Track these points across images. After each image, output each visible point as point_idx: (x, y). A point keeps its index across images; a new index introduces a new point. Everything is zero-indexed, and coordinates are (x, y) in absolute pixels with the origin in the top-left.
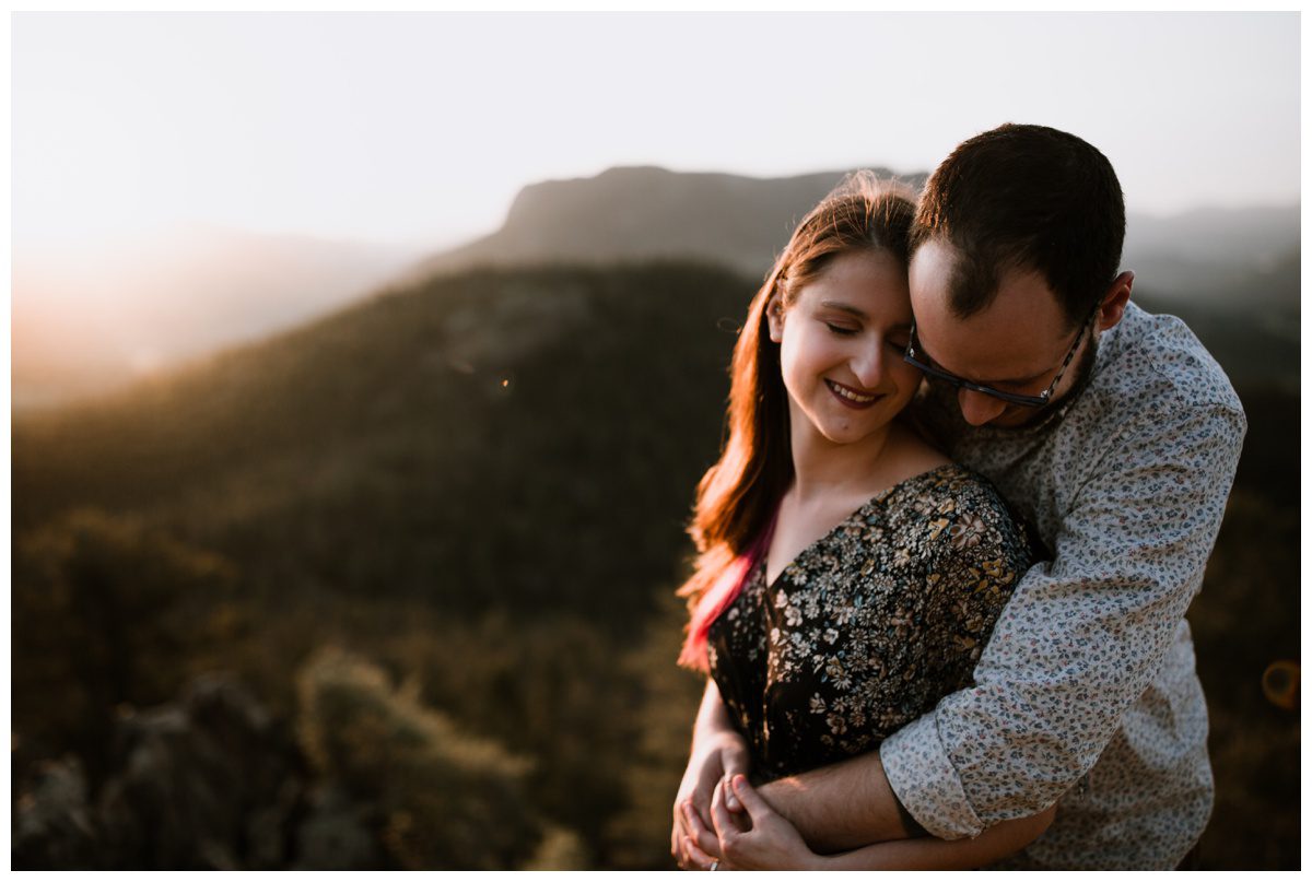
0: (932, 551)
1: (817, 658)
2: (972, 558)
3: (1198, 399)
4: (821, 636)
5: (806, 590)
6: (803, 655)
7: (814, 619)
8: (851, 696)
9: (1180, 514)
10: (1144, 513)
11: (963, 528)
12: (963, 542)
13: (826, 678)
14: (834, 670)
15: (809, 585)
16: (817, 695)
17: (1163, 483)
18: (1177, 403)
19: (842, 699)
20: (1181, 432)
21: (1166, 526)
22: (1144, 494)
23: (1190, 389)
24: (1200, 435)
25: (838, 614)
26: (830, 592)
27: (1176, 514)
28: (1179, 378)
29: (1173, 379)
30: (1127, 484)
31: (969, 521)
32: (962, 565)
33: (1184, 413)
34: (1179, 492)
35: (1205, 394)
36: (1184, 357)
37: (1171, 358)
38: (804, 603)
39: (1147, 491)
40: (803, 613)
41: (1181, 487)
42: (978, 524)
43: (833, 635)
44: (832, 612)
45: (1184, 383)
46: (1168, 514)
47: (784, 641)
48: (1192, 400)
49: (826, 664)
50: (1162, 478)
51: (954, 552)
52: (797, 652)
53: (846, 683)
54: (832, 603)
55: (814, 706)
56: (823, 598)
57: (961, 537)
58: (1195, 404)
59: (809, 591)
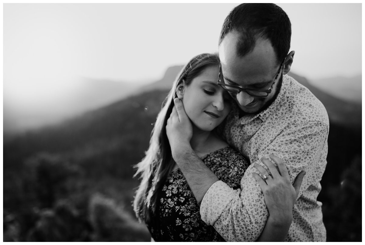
0: (220, 177)
1: (177, 207)
2: (234, 180)
3: (311, 120)
4: (178, 200)
5: (173, 184)
6: (171, 206)
7: (176, 194)
8: (191, 218)
9: (298, 158)
10: (284, 156)
11: (231, 170)
12: (231, 175)
13: (181, 213)
14: (184, 210)
15: (174, 183)
16: (178, 219)
17: (293, 146)
18: (303, 120)
19: (187, 219)
20: (303, 130)
21: (292, 161)
22: (285, 149)
23: (308, 116)
24: (310, 131)
25: (184, 193)
26: (182, 185)
27: (296, 158)
28: (305, 112)
29: (302, 112)
30: (280, 144)
31: (233, 168)
32: (230, 183)
33: (305, 124)
34: (298, 150)
35: (313, 118)
36: (309, 104)
37: (304, 104)
38: (173, 188)
39: (287, 148)
40: (172, 192)
41: (300, 148)
42: (236, 169)
43: (183, 199)
44: (182, 192)
45: (306, 113)
46: (293, 157)
47: (165, 202)
48: (309, 120)
49: (180, 208)
50: (293, 144)
51: (228, 178)
52: (169, 205)
53: (189, 214)
54: (182, 189)
55: (177, 223)
56: (179, 187)
57: (230, 173)
58: (310, 121)
59: (174, 185)
